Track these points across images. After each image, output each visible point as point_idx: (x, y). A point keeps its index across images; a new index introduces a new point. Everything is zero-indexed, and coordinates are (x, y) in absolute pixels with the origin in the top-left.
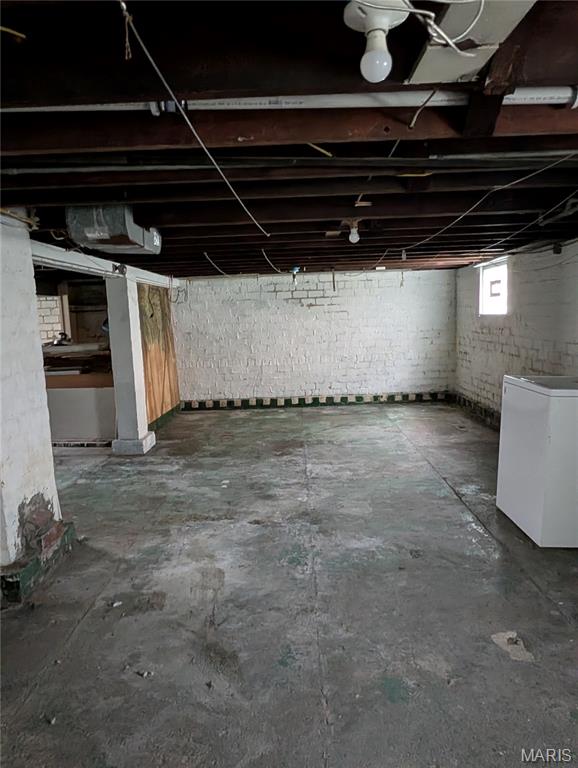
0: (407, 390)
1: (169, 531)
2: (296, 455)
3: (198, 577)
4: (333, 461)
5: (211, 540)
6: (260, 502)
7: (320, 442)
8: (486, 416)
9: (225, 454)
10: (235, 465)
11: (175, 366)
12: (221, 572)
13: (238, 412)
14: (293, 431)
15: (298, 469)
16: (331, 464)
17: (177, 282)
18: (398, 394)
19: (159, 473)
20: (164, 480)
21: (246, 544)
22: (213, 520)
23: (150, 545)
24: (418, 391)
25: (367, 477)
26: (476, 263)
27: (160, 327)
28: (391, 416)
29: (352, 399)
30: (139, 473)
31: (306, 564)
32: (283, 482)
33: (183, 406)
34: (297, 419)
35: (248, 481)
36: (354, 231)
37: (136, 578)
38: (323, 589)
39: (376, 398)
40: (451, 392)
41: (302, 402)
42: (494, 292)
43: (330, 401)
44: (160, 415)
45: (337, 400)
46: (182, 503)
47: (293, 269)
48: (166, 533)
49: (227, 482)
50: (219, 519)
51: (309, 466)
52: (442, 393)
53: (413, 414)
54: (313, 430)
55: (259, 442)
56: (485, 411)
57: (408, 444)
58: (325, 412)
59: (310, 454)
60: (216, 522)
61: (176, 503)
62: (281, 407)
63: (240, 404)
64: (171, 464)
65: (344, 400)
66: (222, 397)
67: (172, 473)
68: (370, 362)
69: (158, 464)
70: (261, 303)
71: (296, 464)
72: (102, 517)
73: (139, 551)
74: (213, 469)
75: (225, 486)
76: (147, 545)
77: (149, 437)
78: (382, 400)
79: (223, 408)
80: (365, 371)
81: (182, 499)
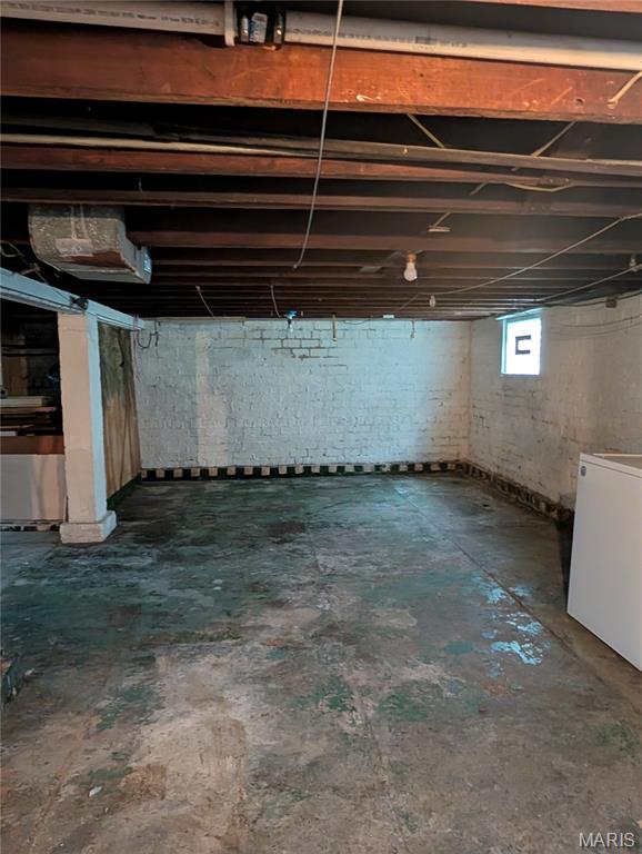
0: (412, 459)
1: (154, 659)
2: (299, 543)
3: (207, 735)
4: (349, 551)
5: (216, 673)
6: (269, 611)
7: (325, 525)
8: (510, 491)
9: (210, 540)
10: (227, 557)
11: (136, 427)
12: (238, 726)
13: (214, 483)
14: (288, 509)
15: (307, 562)
16: (346, 554)
17: (142, 323)
18: (403, 463)
19: (127, 569)
20: (134, 580)
21: (265, 679)
22: (211, 640)
23: (131, 684)
24: (425, 460)
25: (396, 573)
26: (500, 315)
27: (121, 378)
28: (401, 491)
29: (350, 469)
30: (101, 568)
31: (354, 709)
32: (293, 581)
33: (144, 475)
34: (289, 493)
35: (247, 580)
36: (411, 266)
37: (118, 741)
38: (388, 751)
39: (378, 467)
40: (462, 461)
41: (291, 472)
42: (520, 349)
43: (325, 471)
44: (118, 489)
45: (333, 470)
46: (166, 614)
47: (288, 313)
48: (149, 661)
49: (220, 581)
50: (220, 638)
51: (320, 558)
52: (452, 463)
53: (424, 488)
54: (313, 509)
55: (249, 525)
56: (510, 485)
57: (433, 528)
58: (320, 484)
59: (317, 541)
60: (217, 644)
61: (157, 615)
62: (266, 477)
63: (215, 474)
64: (141, 555)
65: (341, 469)
66: (194, 463)
67: (143, 569)
68: (371, 425)
69: (126, 555)
70: (245, 352)
71: (303, 555)
72: (55, 639)
73: (117, 694)
74: (197, 563)
75: (219, 588)
76: (127, 684)
77: (109, 519)
78: (385, 470)
79: (196, 479)
80: (366, 436)
81: (163, 609)
